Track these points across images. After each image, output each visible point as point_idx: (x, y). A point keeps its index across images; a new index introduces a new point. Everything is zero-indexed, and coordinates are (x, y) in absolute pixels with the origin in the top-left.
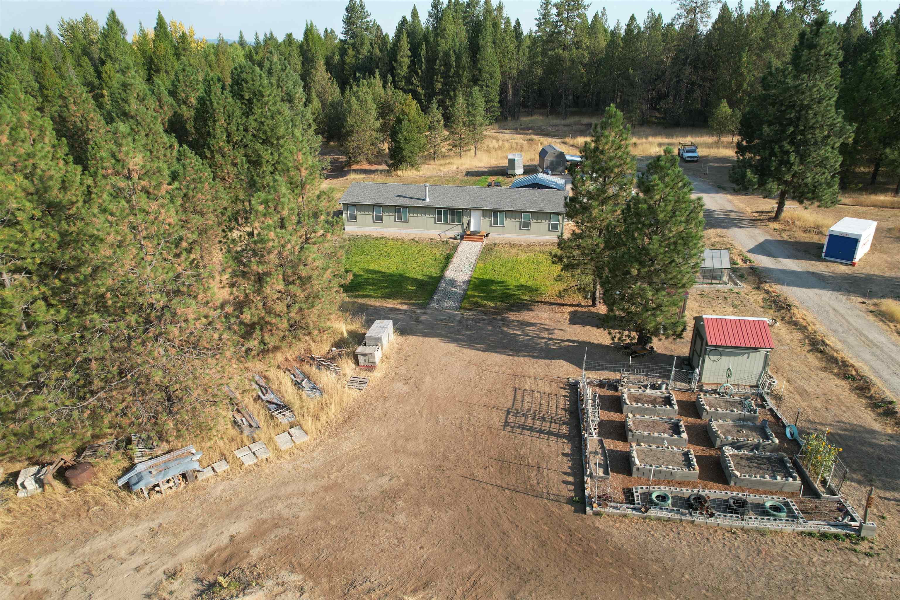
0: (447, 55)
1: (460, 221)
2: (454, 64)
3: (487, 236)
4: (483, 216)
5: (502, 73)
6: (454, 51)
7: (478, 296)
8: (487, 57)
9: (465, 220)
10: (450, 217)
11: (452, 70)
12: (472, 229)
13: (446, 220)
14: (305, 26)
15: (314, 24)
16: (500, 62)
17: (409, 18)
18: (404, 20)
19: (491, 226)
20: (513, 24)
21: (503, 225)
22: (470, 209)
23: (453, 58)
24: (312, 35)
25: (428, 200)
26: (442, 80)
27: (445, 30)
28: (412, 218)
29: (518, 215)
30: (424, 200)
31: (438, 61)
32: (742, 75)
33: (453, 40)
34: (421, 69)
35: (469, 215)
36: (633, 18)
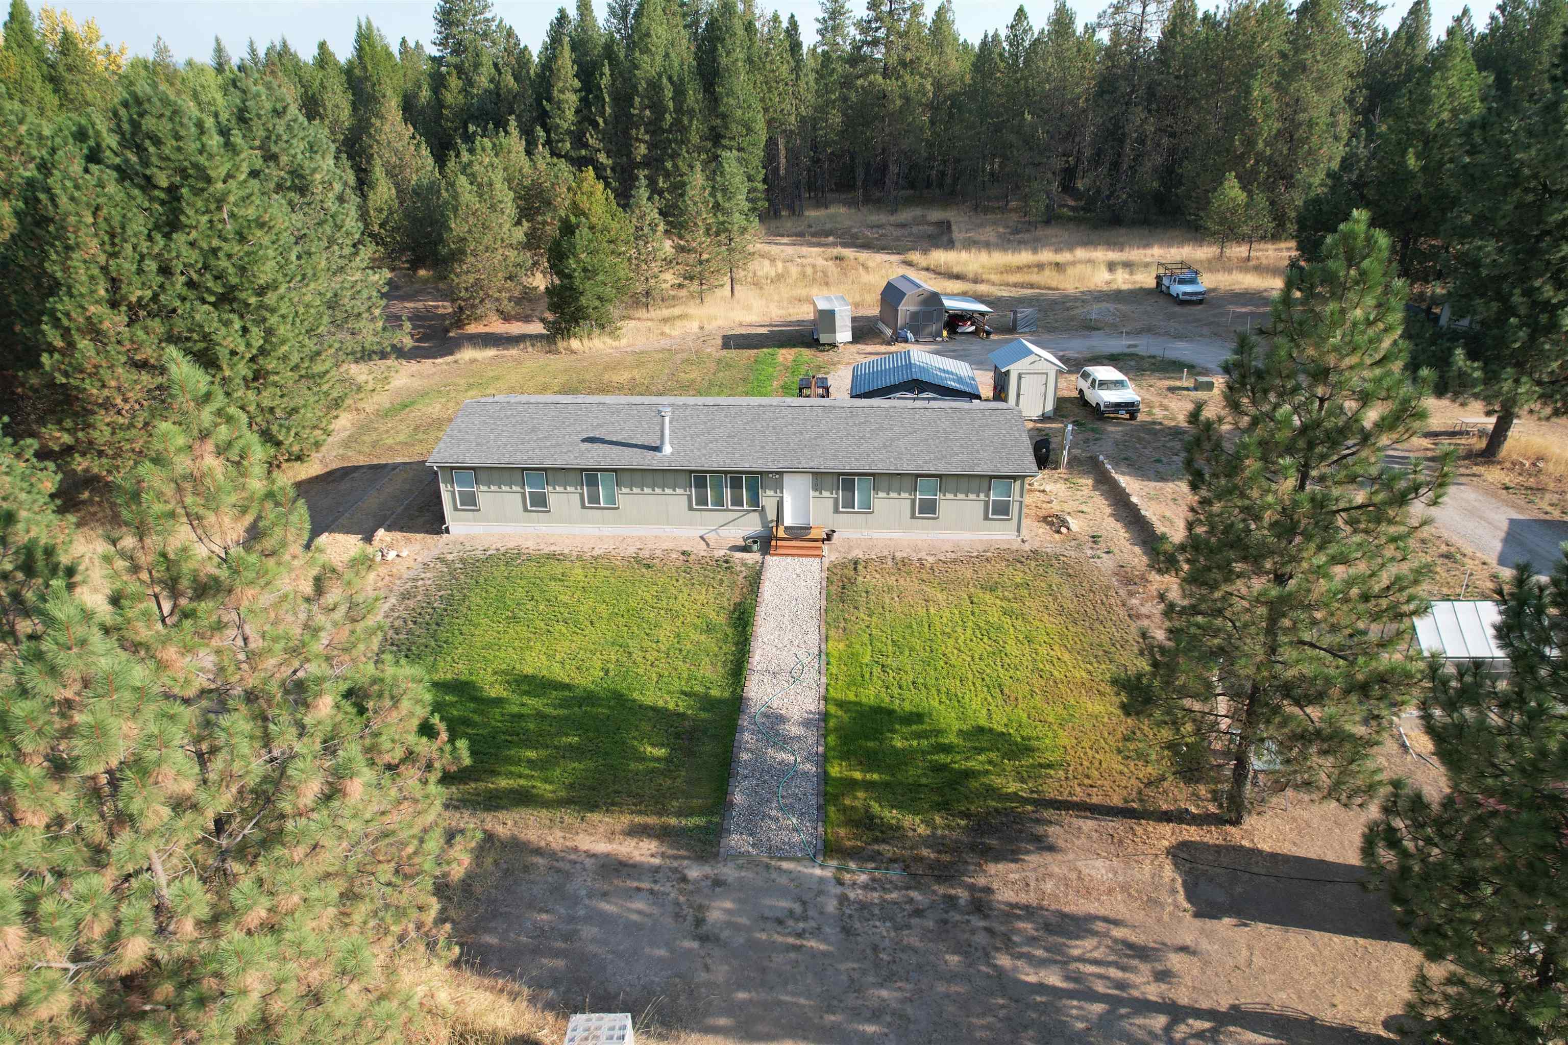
0: (654, 86)
1: (755, 501)
2: (671, 104)
3: (829, 537)
4: (817, 487)
5: (770, 123)
6: (670, 78)
8: (737, 88)
9: (768, 499)
10: (728, 493)
11: (667, 116)
12: (788, 521)
13: (719, 502)
14: (356, 28)
15: (375, 24)
16: (762, 100)
17: (572, 13)
18: (562, 18)
19: (836, 511)
20: (785, 24)
21: (867, 506)
22: (781, 473)
23: (669, 93)
24: (372, 46)
25: (667, 449)
26: (647, 137)
27: (648, 35)
28: (627, 498)
29: (908, 482)
30: (657, 449)
31: (637, 100)
32: (1253, 123)
33: (667, 55)
34: (602, 114)
35: (778, 486)
36: (1021, 14)
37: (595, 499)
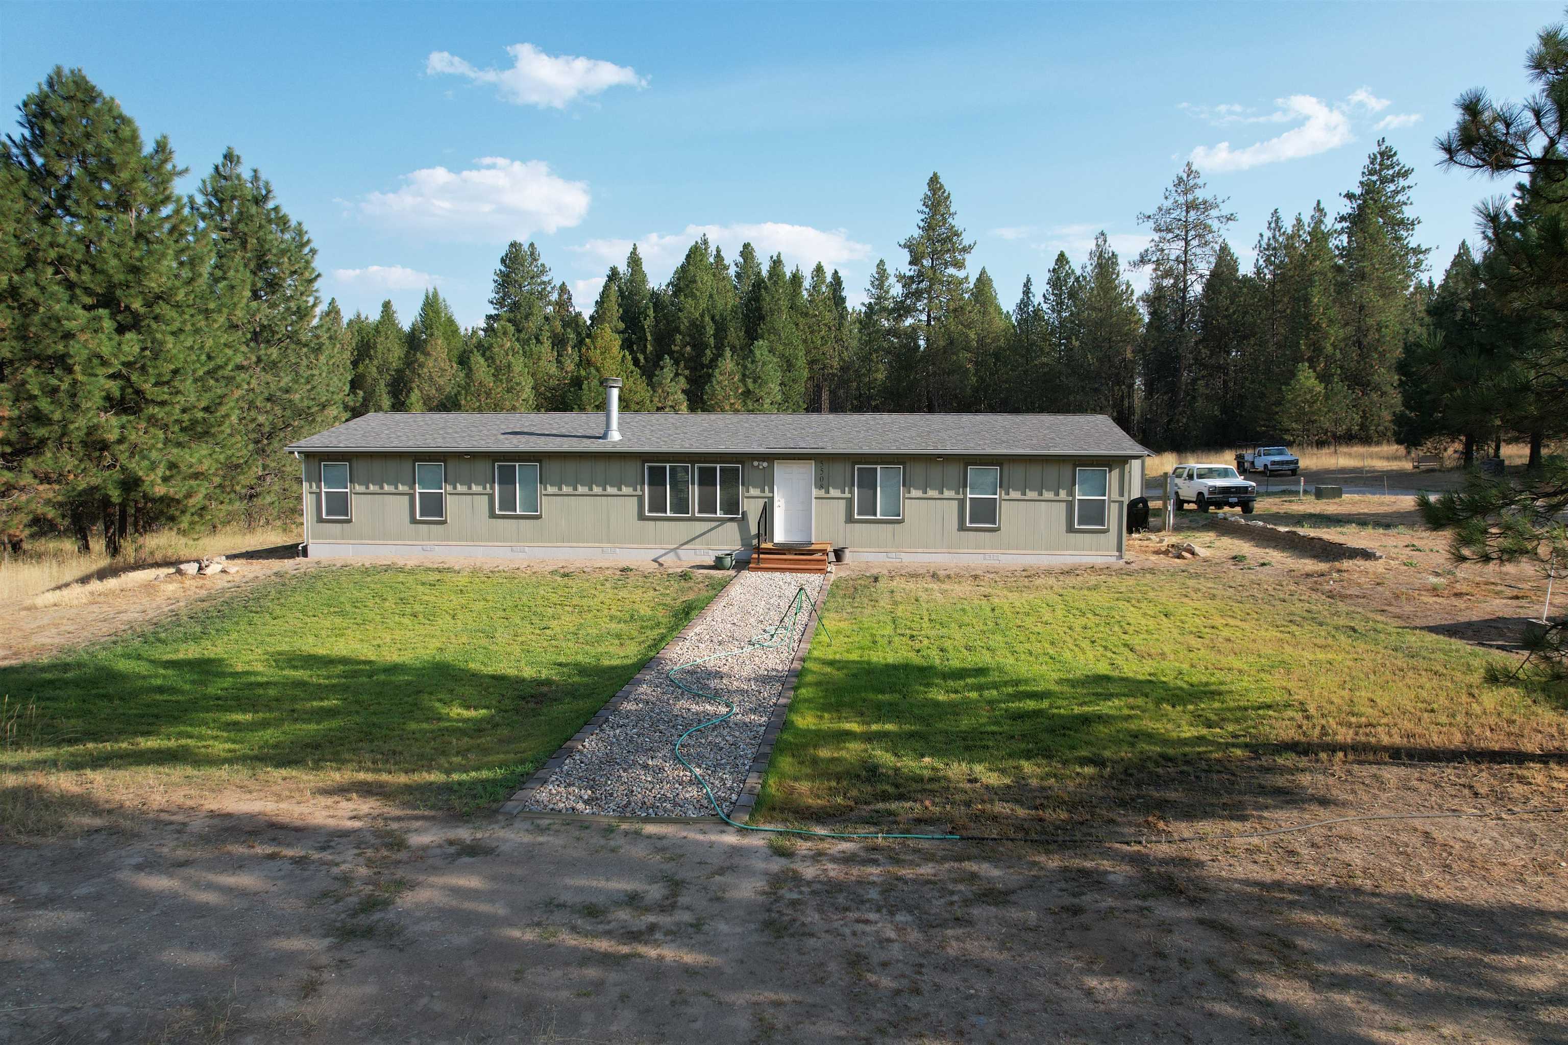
0: (697, 327)
1: (732, 506)
2: (712, 341)
3: (839, 554)
4: (822, 483)
5: (812, 363)
6: (713, 318)
7: (869, 738)
8: (779, 325)
9: (751, 502)
10: (694, 492)
11: (708, 352)
12: (780, 536)
13: (681, 506)
14: (423, 297)
15: (441, 296)
16: (805, 341)
17: (623, 268)
18: (613, 275)
19: (850, 519)
20: (829, 279)
21: (896, 518)
22: (770, 458)
23: (710, 330)
24: (437, 312)
25: (615, 436)
26: (687, 372)
27: (695, 282)
28: (555, 503)
29: (953, 471)
30: (604, 436)
31: (678, 337)
32: (1317, 328)
33: (711, 296)
34: (644, 351)
35: (768, 482)
36: (1062, 259)
37: (508, 503)
